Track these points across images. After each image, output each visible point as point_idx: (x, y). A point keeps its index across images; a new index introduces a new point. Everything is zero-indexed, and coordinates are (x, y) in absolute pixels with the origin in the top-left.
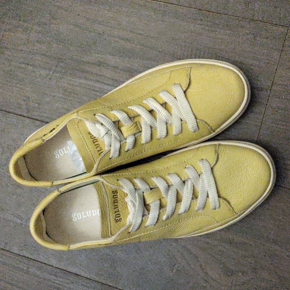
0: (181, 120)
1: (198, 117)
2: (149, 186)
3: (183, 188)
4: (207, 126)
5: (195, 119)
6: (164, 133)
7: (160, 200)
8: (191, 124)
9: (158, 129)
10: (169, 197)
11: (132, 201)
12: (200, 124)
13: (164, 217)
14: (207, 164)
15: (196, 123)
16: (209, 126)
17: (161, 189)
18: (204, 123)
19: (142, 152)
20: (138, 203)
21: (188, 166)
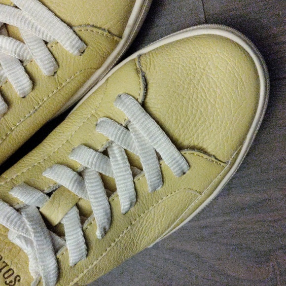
0: (46, 43)
1: (74, 22)
2: (42, 191)
3: (108, 165)
4: (100, 31)
5: (69, 30)
6: (26, 82)
7: (77, 205)
8: (66, 43)
9: (10, 80)
10: (89, 192)
11: (19, 237)
12: (84, 34)
13: (98, 233)
14: (130, 101)
15: (75, 35)
16: (104, 30)
17: (67, 186)
18: (90, 28)
19: (7, 135)
20: (33, 235)
21: (99, 121)
